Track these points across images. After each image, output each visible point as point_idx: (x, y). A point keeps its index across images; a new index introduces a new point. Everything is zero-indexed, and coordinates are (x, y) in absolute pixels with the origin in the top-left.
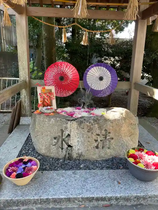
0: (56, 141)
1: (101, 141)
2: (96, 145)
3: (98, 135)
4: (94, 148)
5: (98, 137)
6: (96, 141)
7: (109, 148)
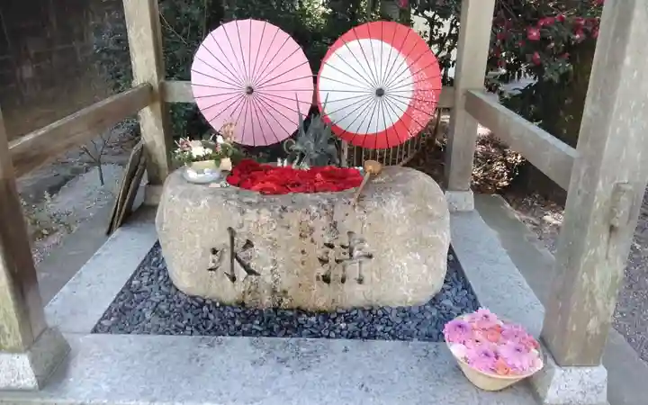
0: (216, 258)
1: (337, 261)
2: (322, 271)
3: (331, 246)
4: (318, 278)
5: (331, 250)
6: (323, 261)
7: (360, 281)
